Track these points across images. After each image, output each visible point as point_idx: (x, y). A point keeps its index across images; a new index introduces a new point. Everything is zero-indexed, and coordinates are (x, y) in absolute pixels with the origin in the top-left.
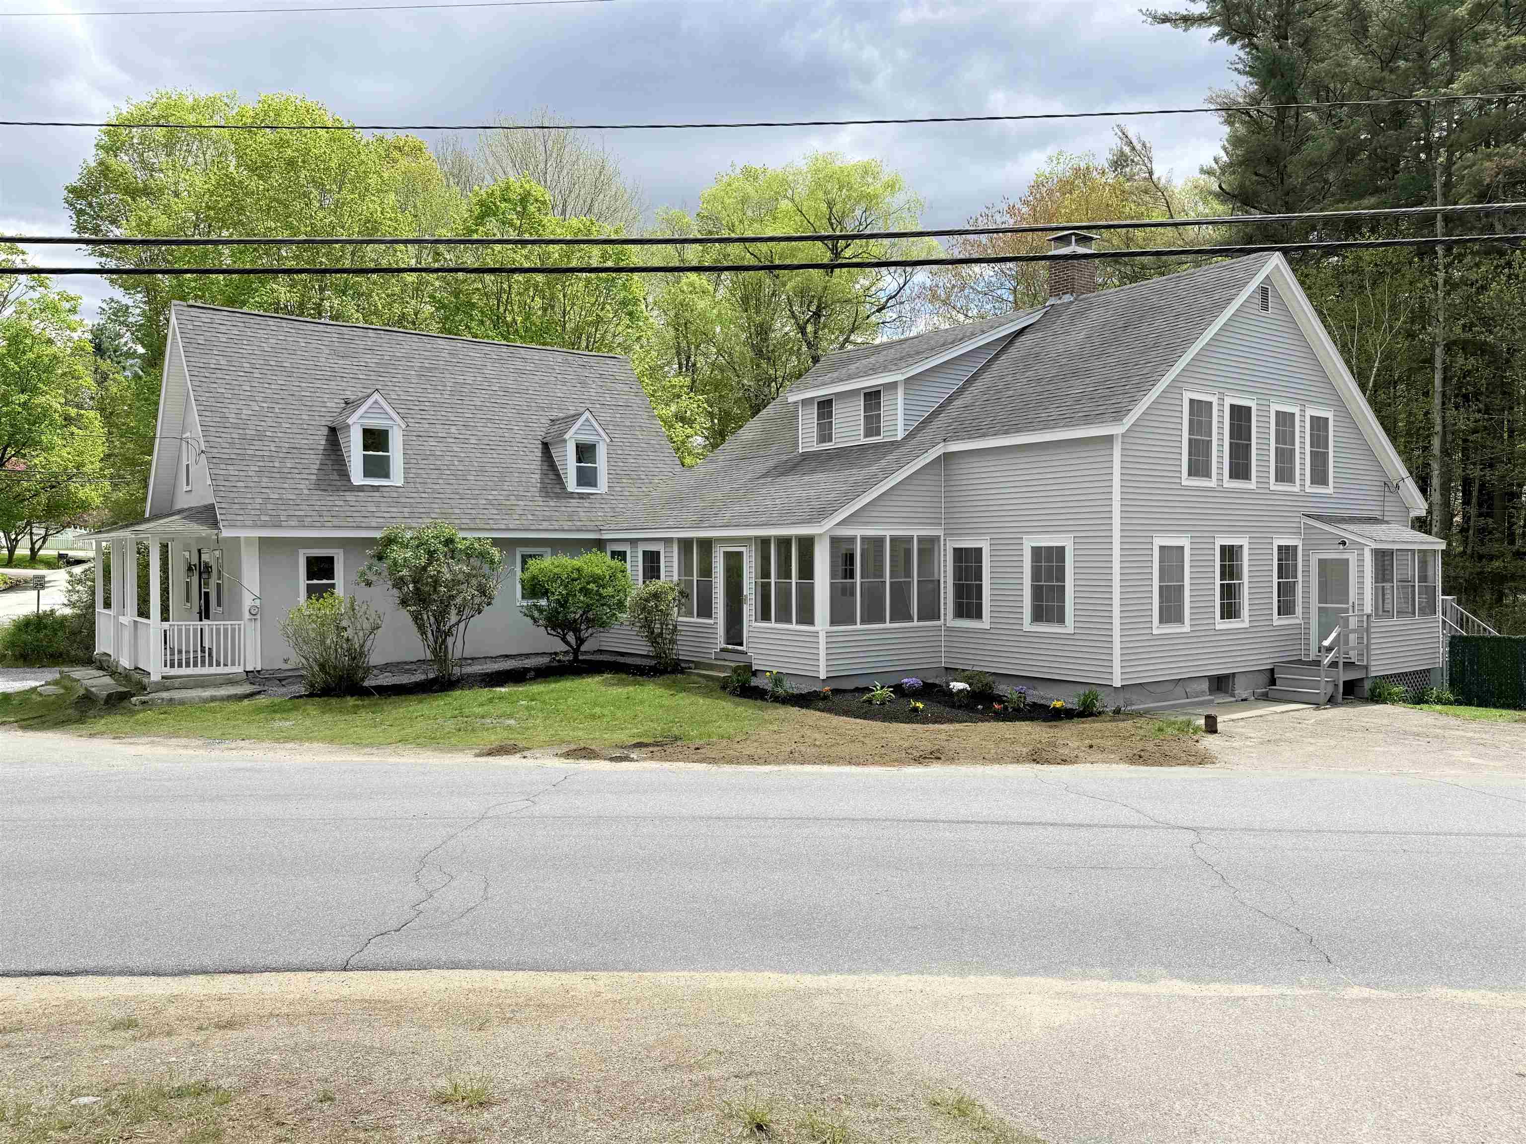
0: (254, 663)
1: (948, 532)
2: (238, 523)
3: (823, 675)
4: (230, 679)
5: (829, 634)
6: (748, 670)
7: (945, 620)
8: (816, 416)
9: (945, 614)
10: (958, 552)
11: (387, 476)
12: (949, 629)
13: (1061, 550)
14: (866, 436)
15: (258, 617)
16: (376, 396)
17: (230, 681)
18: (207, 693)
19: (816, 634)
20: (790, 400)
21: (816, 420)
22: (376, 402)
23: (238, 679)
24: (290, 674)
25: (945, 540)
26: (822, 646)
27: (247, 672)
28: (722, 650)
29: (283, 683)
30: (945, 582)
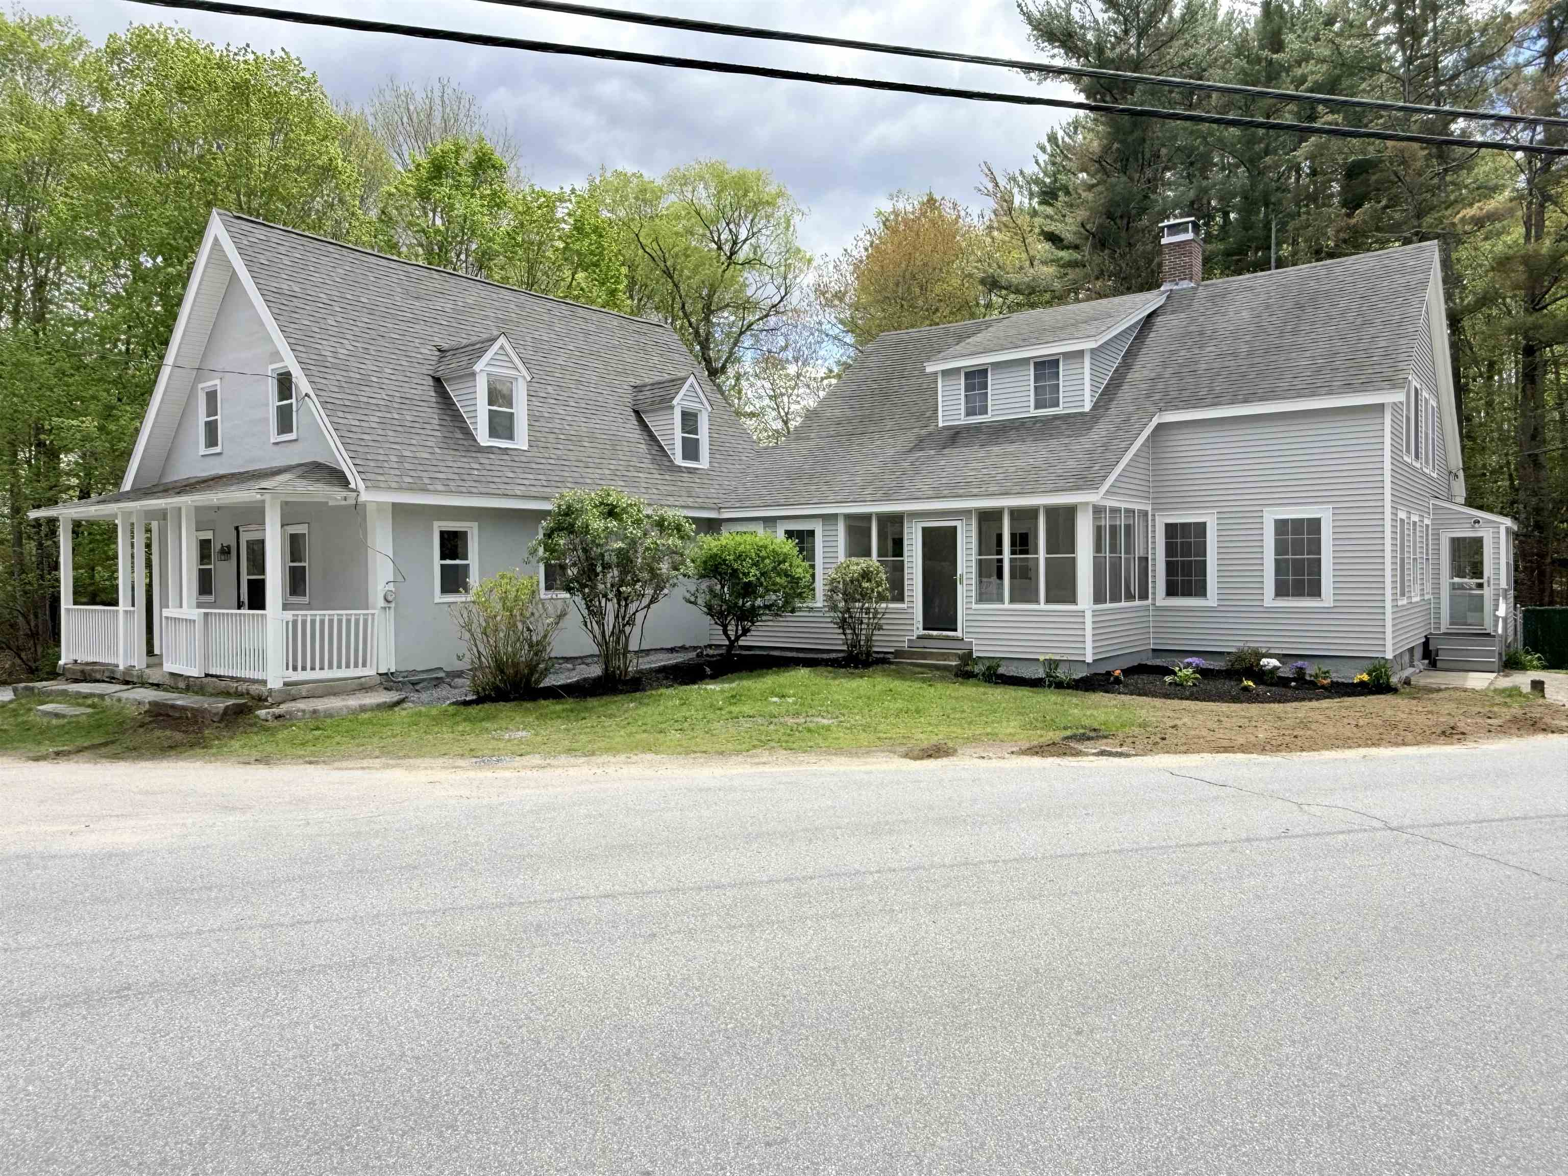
0: (388, 664)
1: (1156, 507)
2: (382, 485)
3: (1089, 659)
4: (361, 684)
5: (1095, 613)
6: (967, 657)
7: (1154, 599)
8: (963, 387)
9: (1154, 594)
10: (1171, 529)
11: (511, 437)
12: (1158, 609)
13: (1315, 525)
14: (1036, 407)
15: (393, 605)
16: (502, 340)
17: (363, 687)
18: (353, 702)
19: (1082, 613)
20: (929, 370)
21: (963, 392)
22: (502, 348)
23: (373, 683)
24: (425, 676)
25: (1153, 515)
26: (1089, 626)
27: (380, 675)
28: (919, 637)
29: (418, 687)
30: (1154, 559)
